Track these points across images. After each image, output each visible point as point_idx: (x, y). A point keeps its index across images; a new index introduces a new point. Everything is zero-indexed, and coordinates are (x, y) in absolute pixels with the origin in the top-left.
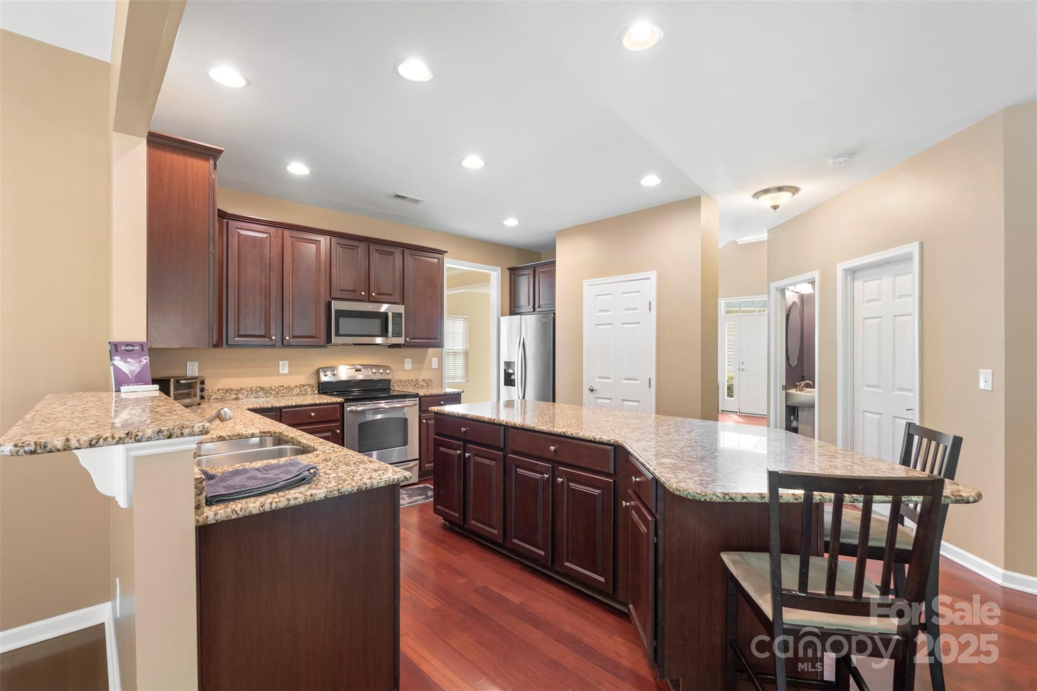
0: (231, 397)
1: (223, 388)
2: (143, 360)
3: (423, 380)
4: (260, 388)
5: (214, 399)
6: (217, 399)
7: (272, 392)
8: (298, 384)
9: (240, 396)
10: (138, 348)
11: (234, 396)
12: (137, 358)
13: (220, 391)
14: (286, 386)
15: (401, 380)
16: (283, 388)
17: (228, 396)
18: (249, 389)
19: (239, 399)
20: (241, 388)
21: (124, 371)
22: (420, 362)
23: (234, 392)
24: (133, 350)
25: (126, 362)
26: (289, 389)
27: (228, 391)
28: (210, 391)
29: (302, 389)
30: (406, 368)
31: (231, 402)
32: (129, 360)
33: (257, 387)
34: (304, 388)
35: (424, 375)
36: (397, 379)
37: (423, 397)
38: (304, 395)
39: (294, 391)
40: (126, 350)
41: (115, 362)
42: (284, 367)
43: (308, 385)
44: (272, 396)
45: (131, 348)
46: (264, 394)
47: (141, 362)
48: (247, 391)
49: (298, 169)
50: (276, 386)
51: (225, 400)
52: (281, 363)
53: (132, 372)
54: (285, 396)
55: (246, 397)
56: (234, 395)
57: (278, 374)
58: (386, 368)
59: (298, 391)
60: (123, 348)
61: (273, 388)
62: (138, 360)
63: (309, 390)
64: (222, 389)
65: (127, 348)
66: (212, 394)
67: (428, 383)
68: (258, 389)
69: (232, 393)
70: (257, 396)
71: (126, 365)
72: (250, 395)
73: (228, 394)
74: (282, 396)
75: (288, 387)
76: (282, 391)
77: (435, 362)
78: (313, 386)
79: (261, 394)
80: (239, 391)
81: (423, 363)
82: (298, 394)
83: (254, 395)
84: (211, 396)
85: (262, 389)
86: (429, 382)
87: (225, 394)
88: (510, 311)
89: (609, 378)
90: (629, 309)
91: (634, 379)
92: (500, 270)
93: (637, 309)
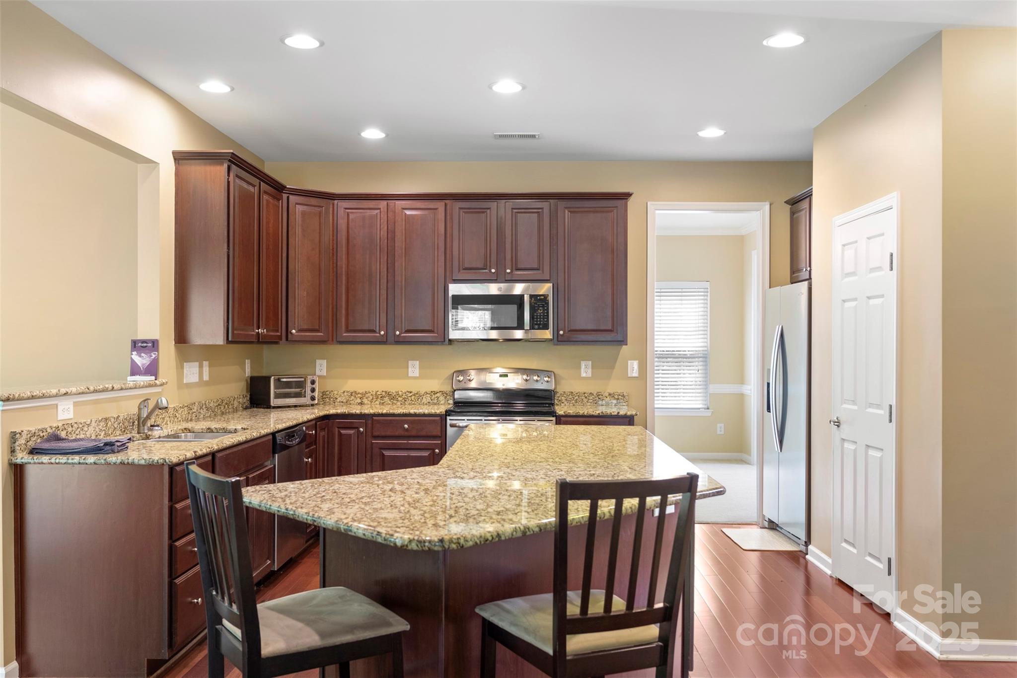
0: (356, 402)
1: (348, 390)
2: (153, 355)
3: (610, 394)
4: (386, 392)
5: (340, 402)
6: (342, 402)
7: (400, 399)
8: (429, 390)
9: (365, 401)
10: (150, 345)
11: (359, 401)
12: (148, 353)
13: (345, 393)
14: (415, 391)
15: (572, 392)
16: (411, 394)
17: (353, 400)
18: (374, 393)
19: (364, 404)
20: (366, 392)
21: (138, 363)
22: (605, 367)
23: (359, 395)
24: (146, 346)
25: (140, 356)
26: (418, 396)
27: (353, 394)
28: (336, 392)
29: (434, 396)
30: (583, 375)
31: (356, 406)
32: (143, 355)
33: (383, 391)
34: (436, 395)
35: (615, 386)
36: (566, 391)
37: (562, 416)
38: (435, 404)
39: (424, 400)
40: (142, 346)
41: (133, 356)
42: (414, 368)
43: (440, 392)
44: (399, 403)
45: (145, 345)
46: (390, 400)
47: (152, 356)
48: (372, 395)
49: (373, 134)
50: (403, 391)
51: (350, 404)
52: (410, 363)
53: (143, 365)
54: (413, 404)
55: (371, 402)
56: (359, 399)
57: (407, 377)
58: (547, 373)
59: (429, 399)
60: (140, 344)
61: (400, 393)
62: (149, 355)
63: (442, 398)
64: (347, 392)
65: (143, 345)
66: (337, 397)
67: (618, 399)
68: (384, 393)
69: (357, 396)
70: (382, 402)
71: (140, 359)
72: (375, 400)
73: (353, 397)
74: (409, 404)
75: (417, 394)
76: (410, 398)
77: (634, 368)
78: (447, 394)
79: (386, 399)
80: (364, 395)
81: (613, 367)
82: (429, 402)
83: (379, 400)
84: (337, 399)
85: (388, 394)
86: (620, 397)
87: (350, 398)
88: (791, 278)
89: (854, 402)
90: (873, 270)
91: (878, 406)
92: (767, 207)
93: (879, 269)
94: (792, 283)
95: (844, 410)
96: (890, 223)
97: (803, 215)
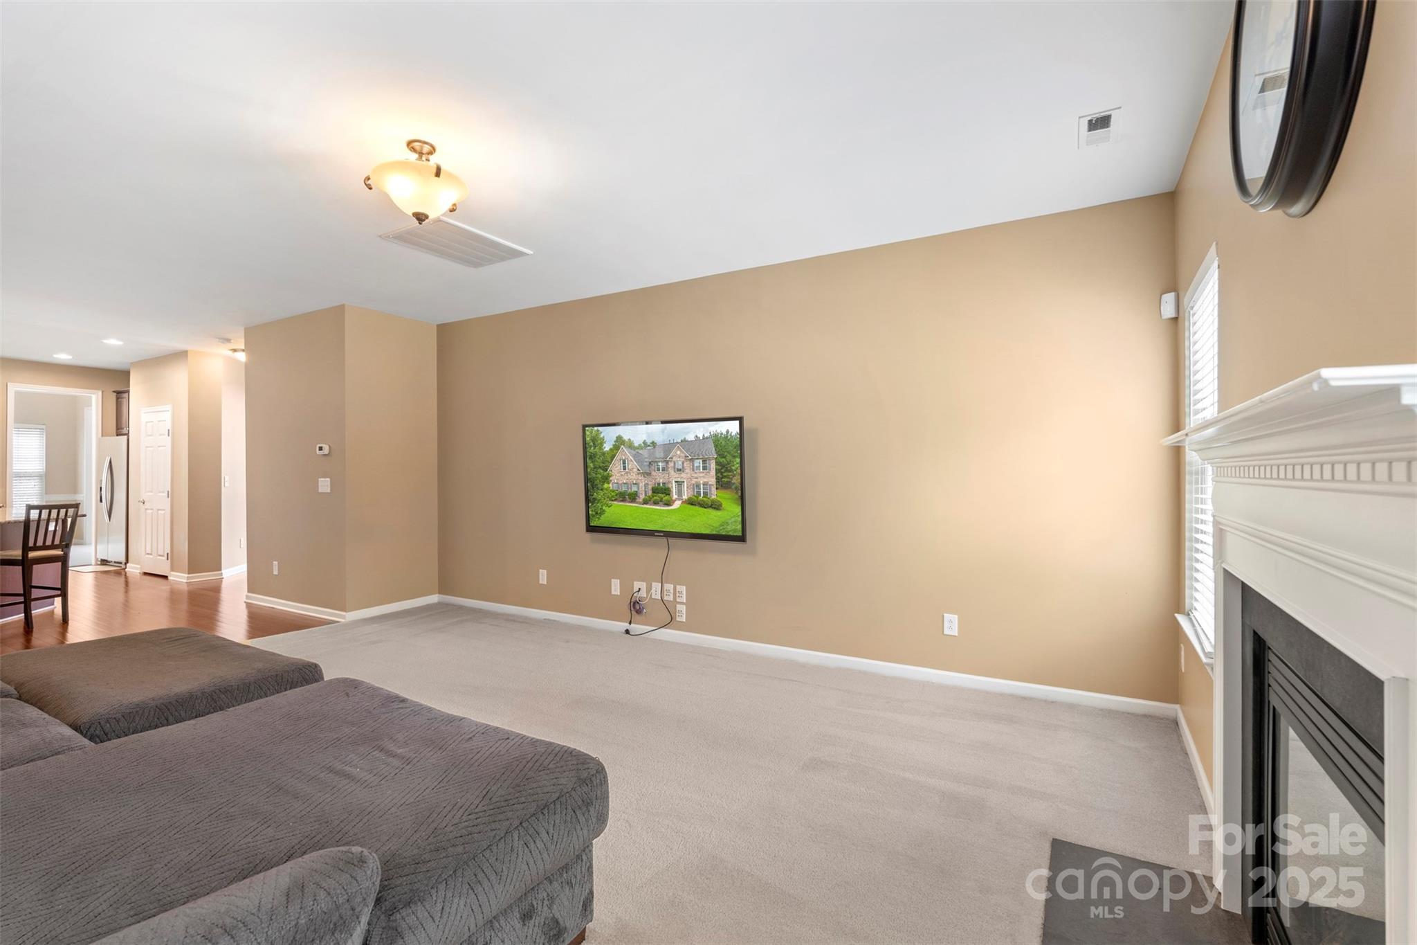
88: (117, 432)
89: (151, 492)
90: (161, 435)
91: (163, 492)
92: (100, 393)
93: (164, 435)
94: (117, 435)
95: (144, 496)
96: (167, 416)
97: (125, 402)
